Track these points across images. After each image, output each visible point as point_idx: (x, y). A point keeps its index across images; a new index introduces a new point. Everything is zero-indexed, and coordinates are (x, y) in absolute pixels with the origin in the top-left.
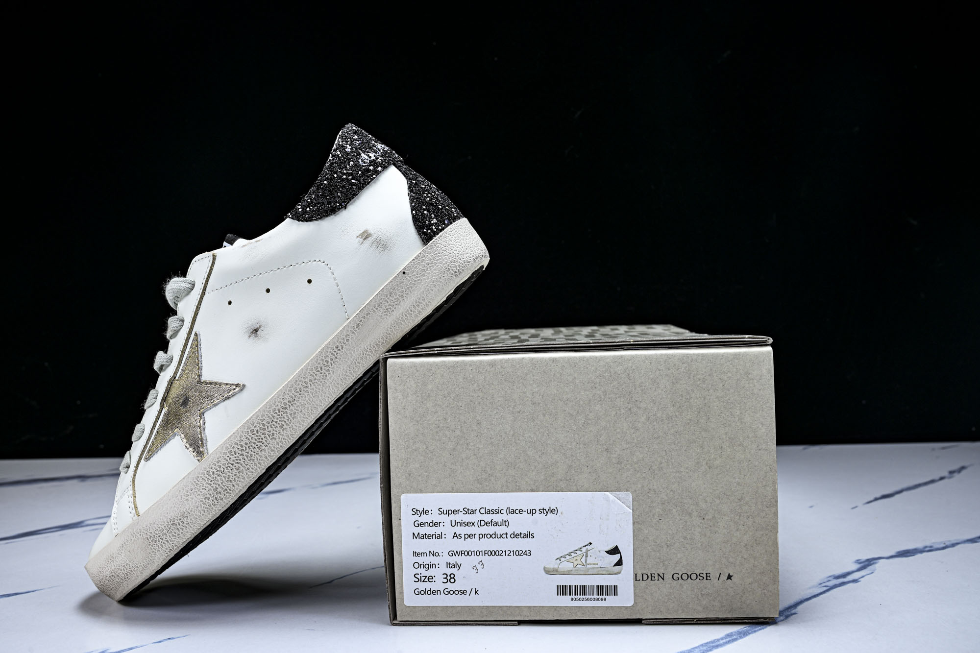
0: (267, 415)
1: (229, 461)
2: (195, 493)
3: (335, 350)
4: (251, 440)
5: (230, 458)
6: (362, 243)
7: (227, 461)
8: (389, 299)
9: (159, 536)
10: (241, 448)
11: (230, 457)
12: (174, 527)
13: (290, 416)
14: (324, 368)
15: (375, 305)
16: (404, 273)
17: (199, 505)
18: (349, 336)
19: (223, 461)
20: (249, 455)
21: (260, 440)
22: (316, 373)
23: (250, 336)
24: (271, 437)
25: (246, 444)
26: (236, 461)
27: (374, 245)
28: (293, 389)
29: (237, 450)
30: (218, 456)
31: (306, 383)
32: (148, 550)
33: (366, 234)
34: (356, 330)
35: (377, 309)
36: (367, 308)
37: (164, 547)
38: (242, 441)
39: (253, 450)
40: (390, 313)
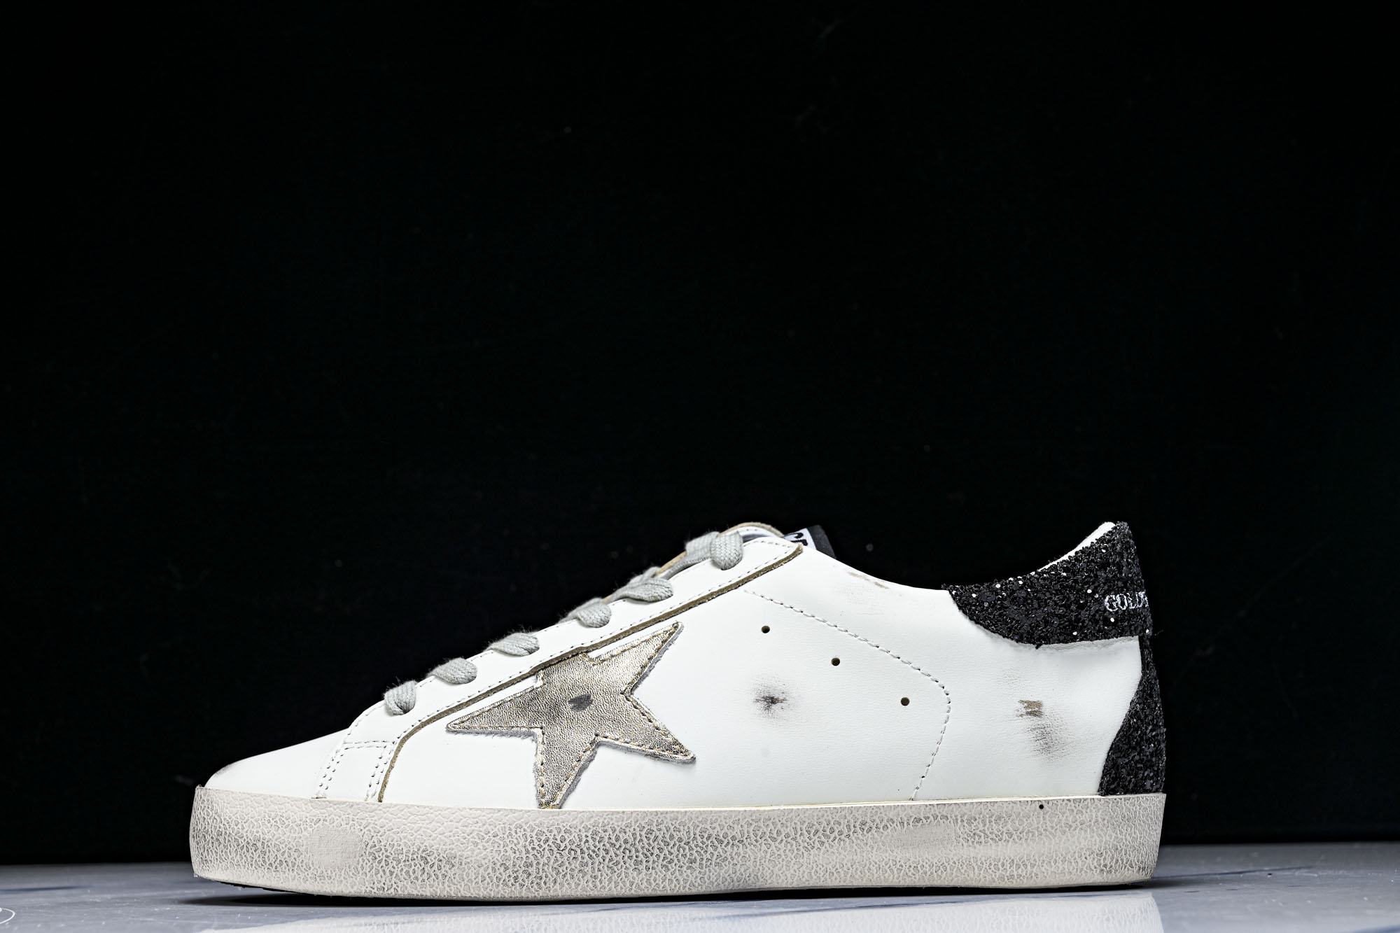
0: (689, 828)
1: (582, 843)
2: (496, 845)
3: (857, 825)
4: (637, 842)
5: (587, 841)
6: (1021, 715)
7: (580, 841)
8: (990, 822)
9: (387, 857)
10: (613, 841)
11: (589, 839)
12: (422, 863)
13: (715, 857)
14: (820, 834)
15: (965, 814)
16: (1041, 807)
17: (485, 866)
18: (893, 823)
19: (574, 836)
20: (615, 859)
21: (648, 854)
22: (804, 832)
23: (757, 701)
24: (665, 863)
25: (626, 842)
26: (591, 853)
27: (1035, 732)
28: (754, 824)
29: (606, 839)
30: (575, 822)
31: (779, 833)
32: (350, 861)
33: (1037, 709)
34: (908, 824)
35: (962, 821)
36: (951, 808)
37: (379, 875)
38: (625, 833)
39: (626, 858)
40: (973, 842)
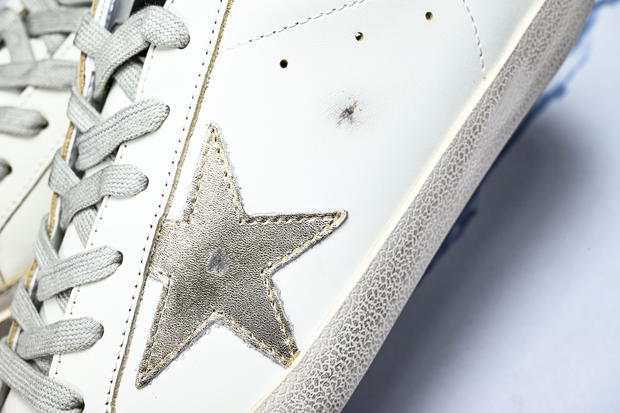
0: (387, 261)
3: (472, 134)
4: (368, 310)
5: (341, 349)
7: (337, 354)
8: (535, 41)
10: (354, 328)
11: (340, 346)
14: (457, 167)
15: (521, 52)
18: (489, 108)
19: (331, 357)
21: (379, 307)
22: (448, 177)
23: (339, 123)
25: (362, 318)
26: (349, 353)
28: (420, 209)
29: (350, 332)
30: (322, 348)
31: (435, 196)
34: (497, 98)
35: (522, 60)
36: (511, 59)
38: (357, 314)
